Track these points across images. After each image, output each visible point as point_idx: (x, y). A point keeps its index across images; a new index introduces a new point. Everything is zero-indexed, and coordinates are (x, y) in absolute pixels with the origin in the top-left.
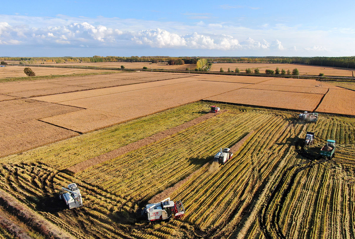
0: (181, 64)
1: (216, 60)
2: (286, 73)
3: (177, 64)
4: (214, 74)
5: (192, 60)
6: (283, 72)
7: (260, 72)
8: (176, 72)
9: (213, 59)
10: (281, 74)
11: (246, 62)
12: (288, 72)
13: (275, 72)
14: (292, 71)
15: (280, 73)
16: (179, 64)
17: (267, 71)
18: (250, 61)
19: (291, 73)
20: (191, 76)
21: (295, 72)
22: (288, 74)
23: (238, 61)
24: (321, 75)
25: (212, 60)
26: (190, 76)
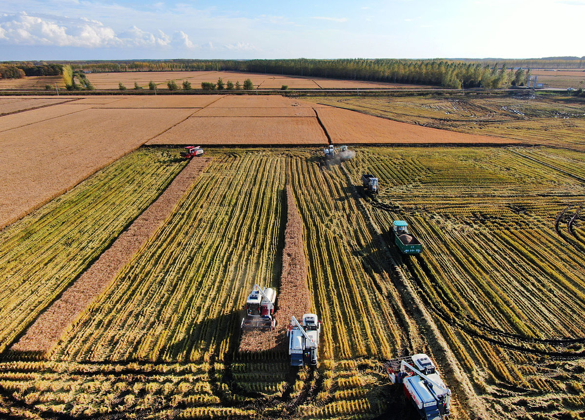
0: (20, 77)
1: (87, 67)
2: (235, 87)
3: (9, 78)
4: (111, 94)
5: (40, 67)
6: (230, 85)
7: (193, 87)
8: (25, 95)
9: (81, 65)
10: (227, 89)
11: (145, 69)
12: (237, 85)
13: (217, 86)
14: (243, 84)
15: (225, 87)
16: (13, 77)
17: (204, 85)
18: (152, 68)
19: (242, 87)
20: (68, 100)
21: (248, 85)
22: (238, 89)
23: (131, 67)
24: (284, 88)
25: (79, 68)
26: (66, 100)
